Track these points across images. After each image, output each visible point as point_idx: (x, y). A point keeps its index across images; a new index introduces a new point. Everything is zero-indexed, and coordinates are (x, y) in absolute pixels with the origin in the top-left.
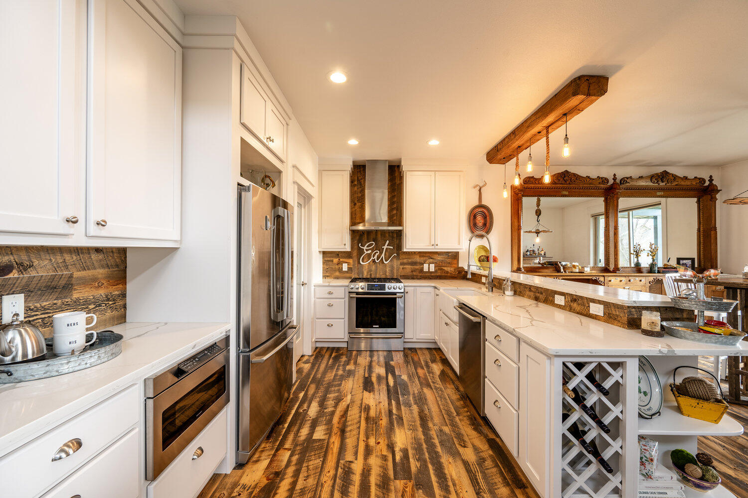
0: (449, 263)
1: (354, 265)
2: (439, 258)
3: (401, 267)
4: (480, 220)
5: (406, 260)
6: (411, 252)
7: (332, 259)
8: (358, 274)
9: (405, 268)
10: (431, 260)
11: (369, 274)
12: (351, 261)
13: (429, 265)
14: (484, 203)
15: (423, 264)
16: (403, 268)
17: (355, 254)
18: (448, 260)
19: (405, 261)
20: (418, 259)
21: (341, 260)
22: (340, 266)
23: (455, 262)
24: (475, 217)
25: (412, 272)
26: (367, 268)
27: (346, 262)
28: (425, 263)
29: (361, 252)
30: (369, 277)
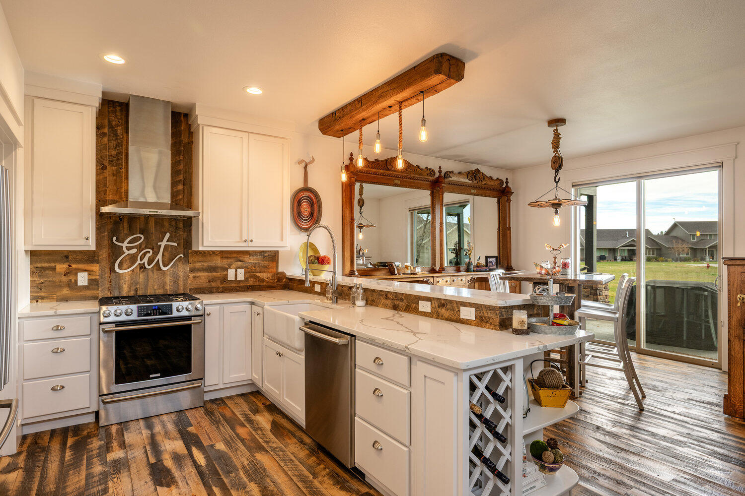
0: (265, 267)
1: (101, 275)
2: (251, 260)
3: (192, 275)
4: (305, 208)
5: (199, 264)
6: (208, 251)
7: (53, 265)
8: (111, 291)
9: (198, 277)
10: (239, 263)
11: (133, 288)
12: (96, 268)
13: (236, 271)
14: (311, 185)
15: (227, 269)
16: (194, 277)
17: (104, 254)
18: (264, 263)
19: (198, 265)
20: (218, 262)
21: (74, 266)
22: (72, 278)
23: (274, 265)
24: (299, 203)
25: (209, 282)
26: (128, 278)
27: (85, 271)
28: (229, 267)
29: (115, 252)
30: (132, 293)
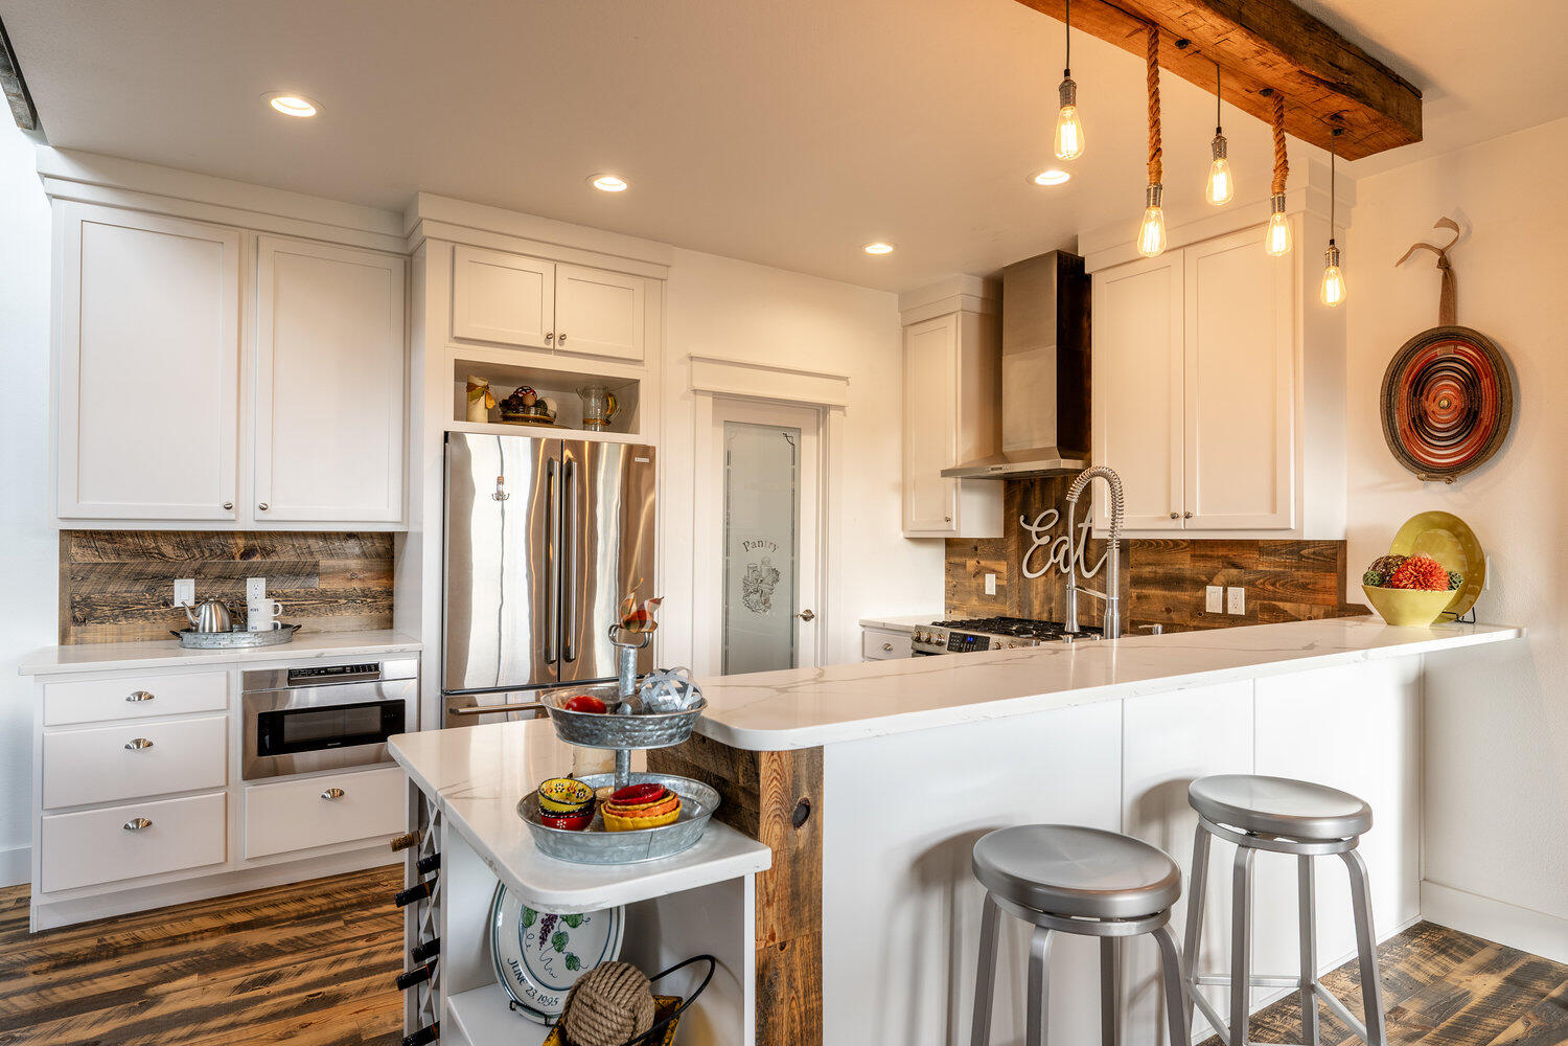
0: (1304, 586)
1: (1009, 580)
2: (1265, 565)
3: (1134, 592)
4: (1445, 398)
5: (1148, 569)
6: (1165, 541)
7: (963, 560)
8: (1021, 607)
9: (1146, 597)
10: (1234, 572)
11: (1046, 608)
12: (1002, 567)
13: (1225, 591)
14: (1469, 317)
15: (1201, 585)
16: (1139, 598)
17: (1013, 547)
18: (1302, 575)
19: (1146, 571)
20: (1185, 565)
21: (983, 563)
22: (980, 581)
23: (1331, 581)
24: (1421, 384)
25: (1168, 610)
26: (1041, 588)
27: (993, 571)
28: (1210, 582)
29: (1025, 539)
30: (1045, 617)
